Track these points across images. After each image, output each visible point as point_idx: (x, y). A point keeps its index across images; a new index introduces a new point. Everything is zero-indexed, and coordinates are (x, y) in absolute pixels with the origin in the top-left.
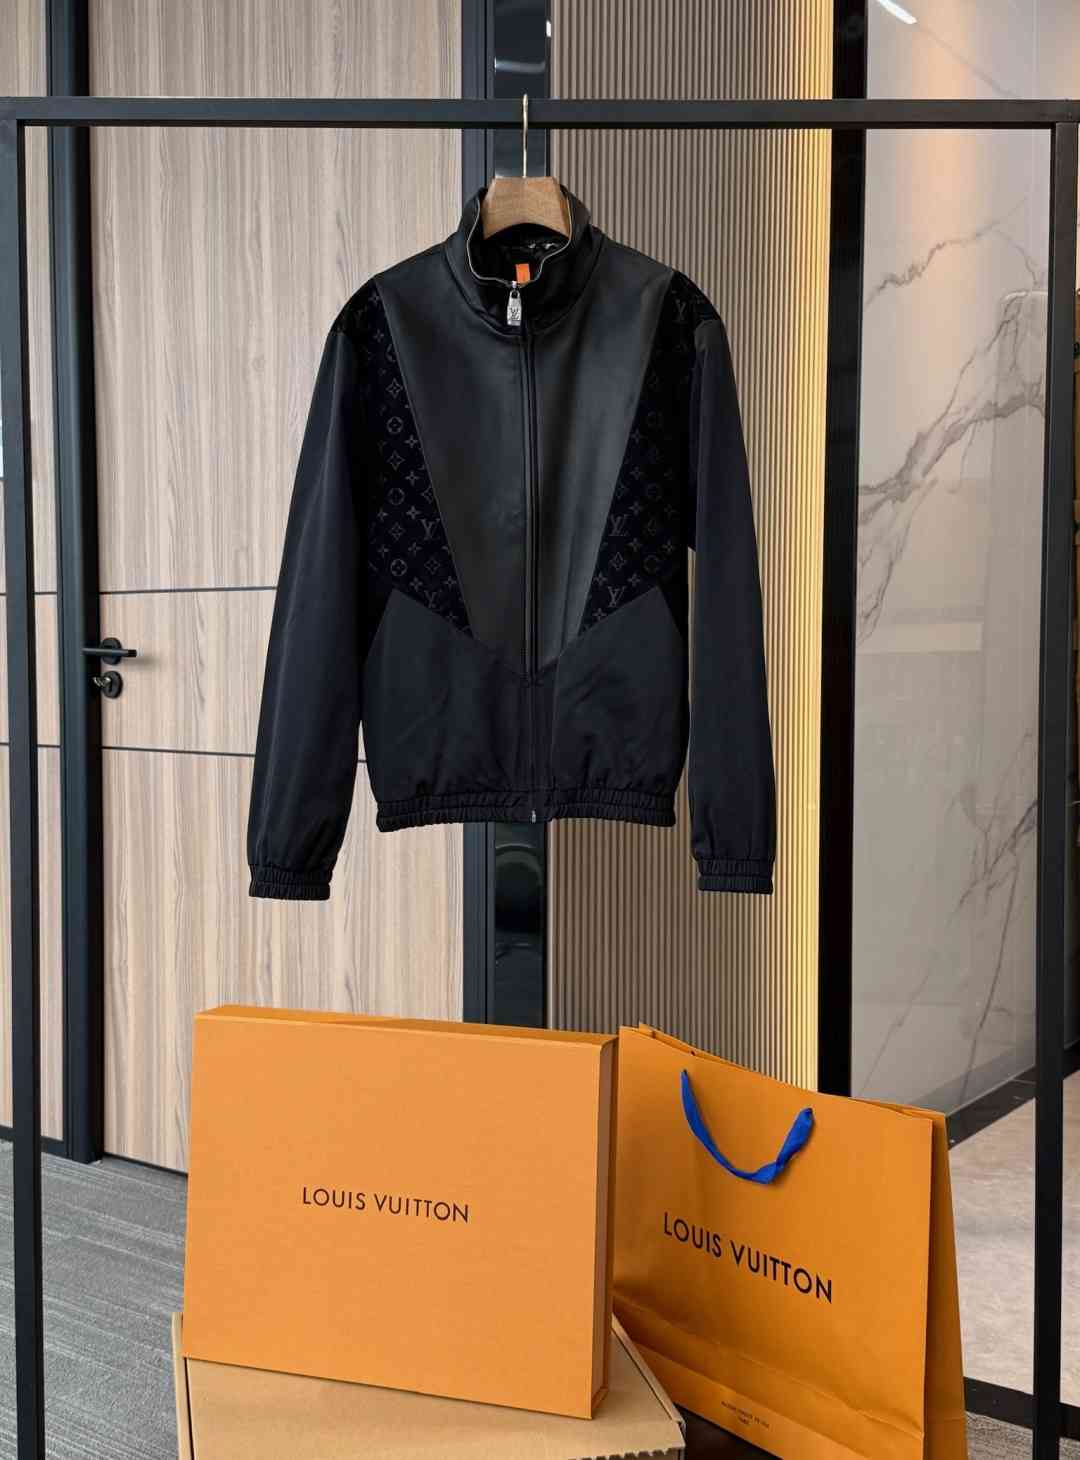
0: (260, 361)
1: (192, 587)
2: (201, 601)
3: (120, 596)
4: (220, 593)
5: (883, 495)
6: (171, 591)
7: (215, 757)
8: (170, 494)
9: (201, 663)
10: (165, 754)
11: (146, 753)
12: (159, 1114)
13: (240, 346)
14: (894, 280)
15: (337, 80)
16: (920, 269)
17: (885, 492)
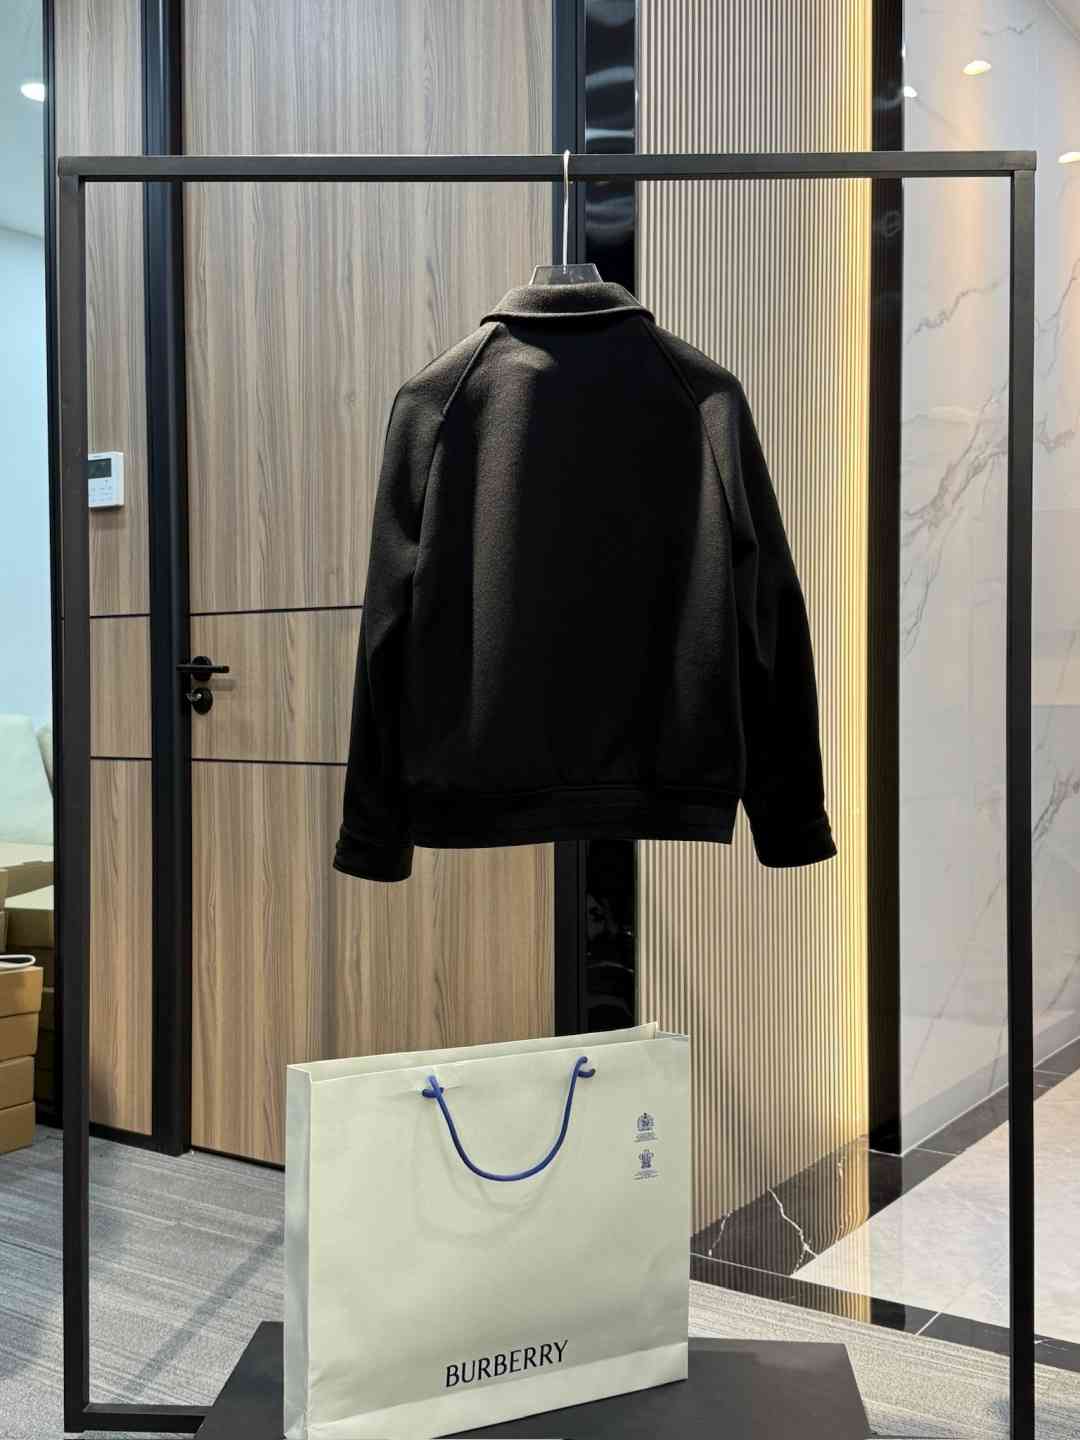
0: (351, 396)
1: (283, 607)
2: (292, 620)
3: (210, 617)
4: (312, 613)
5: (921, 521)
6: (261, 612)
7: (304, 766)
8: (261, 521)
9: (291, 679)
10: (255, 766)
11: (235, 764)
12: (247, 1106)
13: (333, 382)
14: (929, 324)
15: (428, 136)
16: (948, 313)
17: (922, 517)
